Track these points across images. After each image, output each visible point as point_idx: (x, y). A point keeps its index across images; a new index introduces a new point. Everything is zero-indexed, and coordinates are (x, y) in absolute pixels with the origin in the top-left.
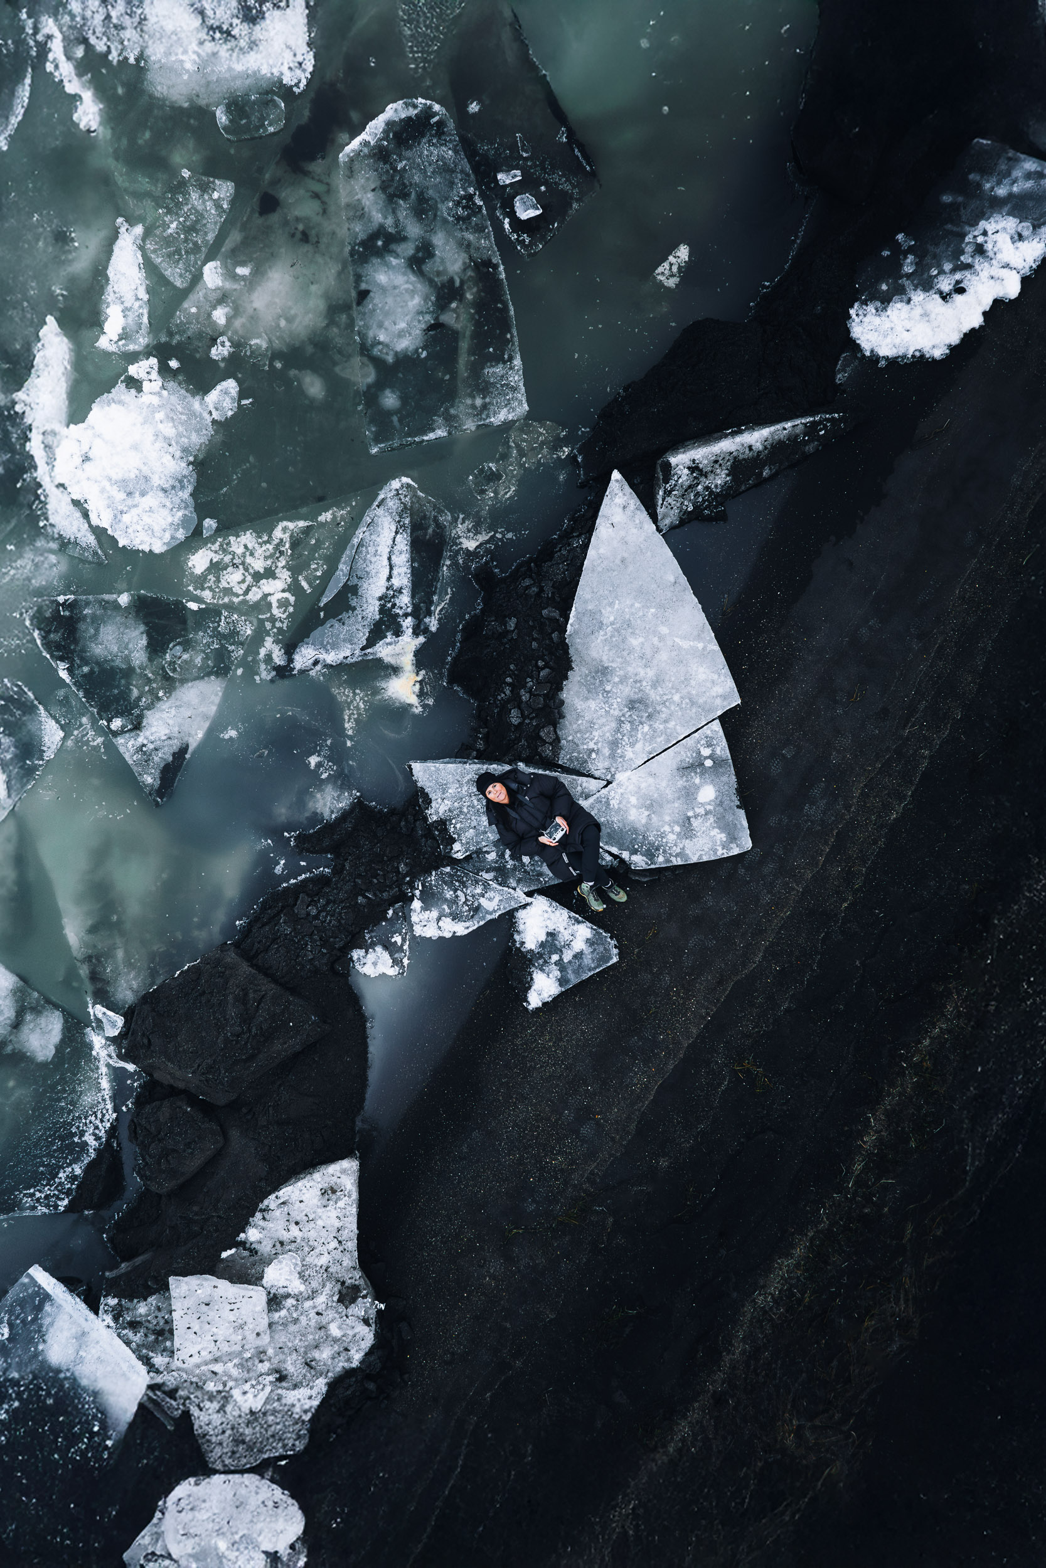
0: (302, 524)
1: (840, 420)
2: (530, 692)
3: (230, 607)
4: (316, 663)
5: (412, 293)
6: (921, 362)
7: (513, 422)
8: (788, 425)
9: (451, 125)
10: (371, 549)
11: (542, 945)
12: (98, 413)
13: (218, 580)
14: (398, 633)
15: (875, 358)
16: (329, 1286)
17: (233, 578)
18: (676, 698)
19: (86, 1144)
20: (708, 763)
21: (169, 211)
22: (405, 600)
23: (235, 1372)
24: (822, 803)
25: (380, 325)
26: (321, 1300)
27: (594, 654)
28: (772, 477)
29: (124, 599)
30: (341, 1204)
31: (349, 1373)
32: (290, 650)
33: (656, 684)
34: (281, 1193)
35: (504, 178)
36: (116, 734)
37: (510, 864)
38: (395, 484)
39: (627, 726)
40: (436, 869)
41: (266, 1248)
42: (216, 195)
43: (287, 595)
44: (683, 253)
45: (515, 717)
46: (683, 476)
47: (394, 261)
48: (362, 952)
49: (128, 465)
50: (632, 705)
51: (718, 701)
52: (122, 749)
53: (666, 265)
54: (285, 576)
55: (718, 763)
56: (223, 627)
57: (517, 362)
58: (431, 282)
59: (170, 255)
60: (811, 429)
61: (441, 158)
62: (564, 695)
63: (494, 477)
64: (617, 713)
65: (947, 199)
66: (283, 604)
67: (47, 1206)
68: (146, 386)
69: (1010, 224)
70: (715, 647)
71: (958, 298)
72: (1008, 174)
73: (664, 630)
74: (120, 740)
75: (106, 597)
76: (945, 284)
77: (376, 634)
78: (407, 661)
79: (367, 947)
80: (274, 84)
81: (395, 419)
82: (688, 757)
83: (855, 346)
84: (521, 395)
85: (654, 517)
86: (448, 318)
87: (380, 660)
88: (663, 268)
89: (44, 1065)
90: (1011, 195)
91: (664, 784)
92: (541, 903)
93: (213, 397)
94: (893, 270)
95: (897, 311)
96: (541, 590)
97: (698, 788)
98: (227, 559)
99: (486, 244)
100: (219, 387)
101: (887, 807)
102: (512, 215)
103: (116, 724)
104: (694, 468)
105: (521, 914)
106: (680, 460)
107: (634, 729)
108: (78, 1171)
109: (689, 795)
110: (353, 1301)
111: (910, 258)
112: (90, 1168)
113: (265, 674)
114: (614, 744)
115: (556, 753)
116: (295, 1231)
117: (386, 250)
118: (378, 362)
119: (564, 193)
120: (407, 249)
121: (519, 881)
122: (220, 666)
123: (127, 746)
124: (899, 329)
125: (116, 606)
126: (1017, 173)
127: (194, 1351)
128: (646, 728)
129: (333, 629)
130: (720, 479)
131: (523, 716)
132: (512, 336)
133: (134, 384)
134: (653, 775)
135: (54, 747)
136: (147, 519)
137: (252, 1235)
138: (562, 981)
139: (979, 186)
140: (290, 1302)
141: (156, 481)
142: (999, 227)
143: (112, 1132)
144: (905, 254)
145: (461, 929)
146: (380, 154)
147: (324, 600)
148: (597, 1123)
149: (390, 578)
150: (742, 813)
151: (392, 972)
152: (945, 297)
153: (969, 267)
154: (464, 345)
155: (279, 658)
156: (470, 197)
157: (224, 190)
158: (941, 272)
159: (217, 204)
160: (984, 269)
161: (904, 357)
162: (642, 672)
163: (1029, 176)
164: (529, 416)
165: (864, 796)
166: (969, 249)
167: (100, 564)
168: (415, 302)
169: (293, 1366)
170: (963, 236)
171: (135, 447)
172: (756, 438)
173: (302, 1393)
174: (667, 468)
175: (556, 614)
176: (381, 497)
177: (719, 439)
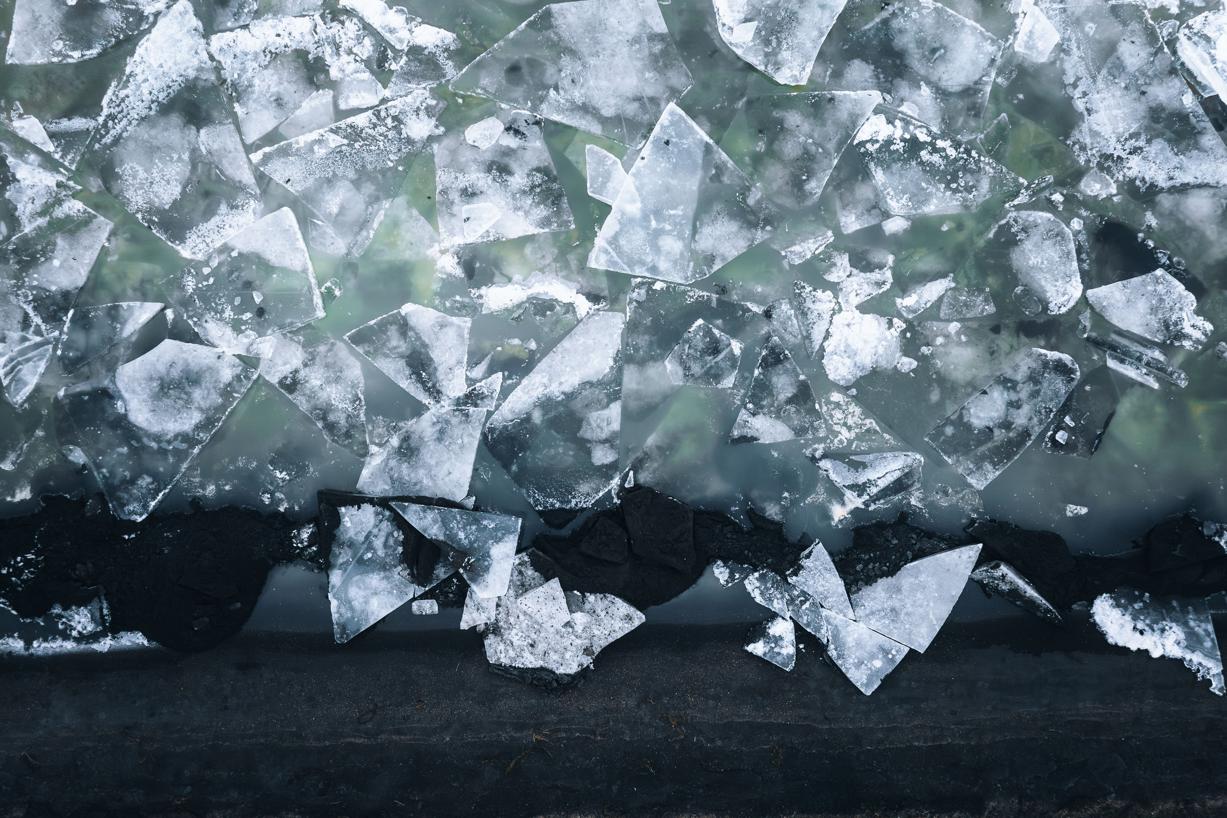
0: (878, 428)
1: (1059, 620)
2: (874, 567)
3: (826, 421)
4: (826, 471)
5: (997, 410)
6: (1101, 636)
7: (973, 487)
8: (1044, 601)
9: (1075, 383)
10: (886, 463)
11: (774, 636)
12: (869, 317)
13: (833, 409)
14: (859, 496)
15: (1091, 616)
16: (587, 641)
17: (838, 415)
18: (907, 626)
19: (571, 502)
20: (890, 656)
21: (968, 292)
22: (874, 490)
23: (524, 625)
24: (902, 712)
25: (976, 407)
26: (579, 642)
27: (903, 582)
28: (1018, 606)
29: (802, 377)
30: (626, 625)
31: (552, 672)
32: (825, 456)
33: (907, 614)
34: (617, 599)
35: (1067, 419)
36: (745, 408)
37: (797, 602)
38: (918, 456)
39: (883, 614)
40: (776, 573)
41: (587, 606)
42: (987, 307)
43: (846, 441)
44: (1084, 511)
45: (859, 567)
46: (998, 573)
47: (1005, 395)
48: (722, 565)
49: (856, 343)
50: (893, 610)
51: (917, 644)
52: (740, 414)
53: (1075, 507)
54: (852, 435)
55: (892, 660)
56: (816, 424)
57: (998, 473)
58: (1007, 415)
59: (951, 304)
60: (1048, 611)
61: (1059, 388)
62: (879, 580)
63: (946, 493)
64: (885, 606)
65: (1175, 603)
66: (841, 442)
67: (534, 502)
68: (893, 330)
69: (1182, 636)
70: (938, 629)
71: (1138, 634)
72: (1201, 621)
73: (932, 604)
74: (743, 411)
75: (798, 369)
76: (1140, 625)
77: (852, 487)
78: (851, 506)
79: (726, 565)
80: (1046, 301)
81: (943, 438)
82: (887, 646)
83: (1091, 604)
84: (986, 483)
85: (974, 570)
86: (997, 432)
87: (843, 495)
88: (1073, 507)
89: (593, 464)
90: (1192, 628)
91: (870, 644)
92: (790, 625)
93: (906, 360)
94: (1132, 600)
95: (1116, 613)
96: (915, 544)
97: (878, 658)
98: (844, 407)
99: (1037, 430)
100: (911, 360)
101: (918, 739)
102: (1055, 432)
103: (750, 406)
104: (1004, 576)
105: (780, 619)
106: (1004, 569)
107: (883, 617)
108: (557, 505)
109: (873, 657)
110: (588, 655)
111: (1141, 604)
112: (561, 510)
113: (808, 452)
114: (872, 613)
115: (854, 593)
116: (603, 614)
117: (1008, 389)
118: (961, 416)
119: (1077, 447)
120: (1014, 397)
121: (793, 610)
122: (800, 431)
123: (743, 415)
124: (1110, 618)
125: (797, 375)
126: (1203, 625)
127: (529, 605)
128: (887, 622)
129: (842, 467)
130: (1005, 587)
131: (862, 570)
132: (1006, 463)
133: (890, 324)
134: (871, 637)
135: (724, 386)
136: (840, 365)
137: (591, 598)
138: (765, 654)
139: (1188, 613)
140: (570, 630)
141: (857, 359)
142: (1177, 632)
143: (582, 510)
144: (1142, 601)
145: (759, 599)
146: (1045, 364)
147: (853, 457)
148: (717, 705)
149: (879, 478)
150: (880, 682)
151: (722, 582)
152: (1135, 628)
153: (1153, 630)
154: (990, 445)
155: (818, 454)
156: (1051, 411)
157: (990, 309)
158: (1144, 621)
159: (983, 310)
160: (1156, 637)
161: (1100, 628)
162: (908, 606)
163: (1206, 630)
164: (979, 492)
165: (916, 726)
166: (1160, 626)
167: (809, 357)
168: (995, 414)
169: (541, 647)
170: (1164, 620)
171: (865, 342)
172: (1030, 592)
173: (531, 658)
174: (997, 566)
175: (910, 557)
176: (909, 454)
177: (1021, 578)
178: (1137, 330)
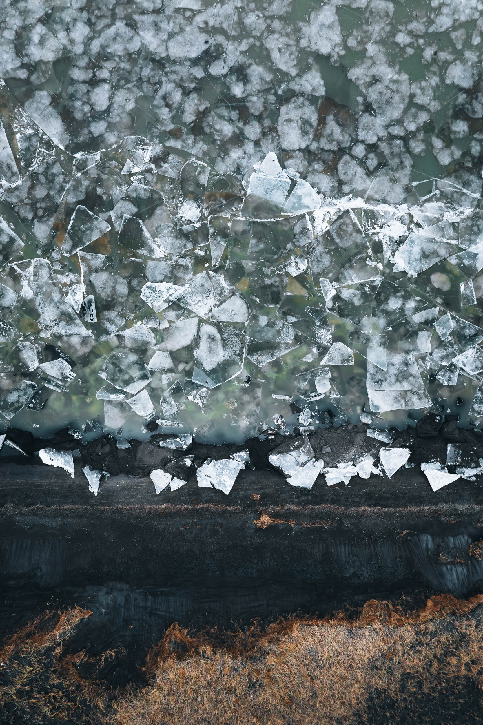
178: (54, 375)
